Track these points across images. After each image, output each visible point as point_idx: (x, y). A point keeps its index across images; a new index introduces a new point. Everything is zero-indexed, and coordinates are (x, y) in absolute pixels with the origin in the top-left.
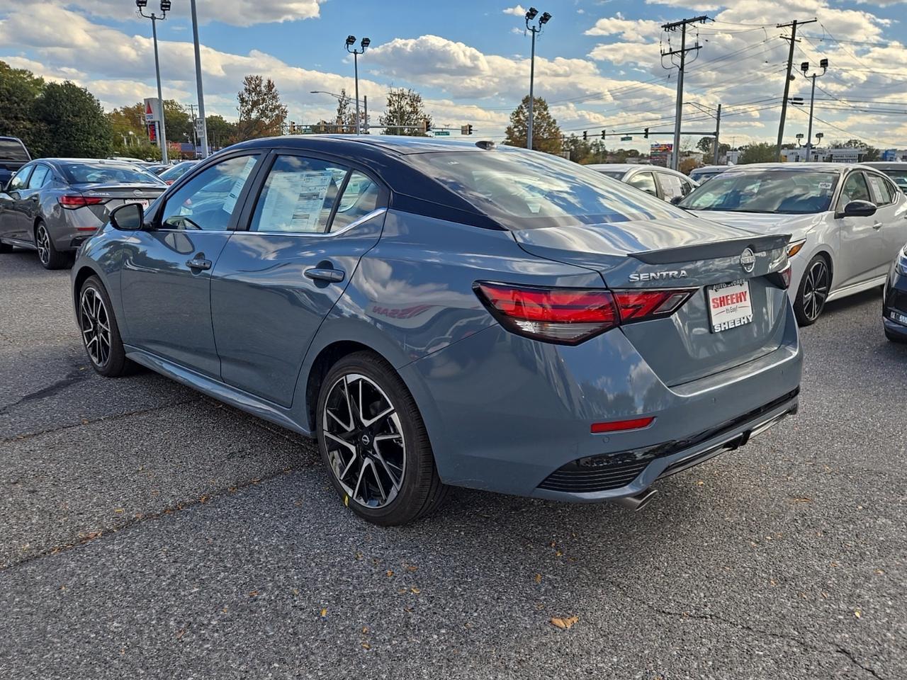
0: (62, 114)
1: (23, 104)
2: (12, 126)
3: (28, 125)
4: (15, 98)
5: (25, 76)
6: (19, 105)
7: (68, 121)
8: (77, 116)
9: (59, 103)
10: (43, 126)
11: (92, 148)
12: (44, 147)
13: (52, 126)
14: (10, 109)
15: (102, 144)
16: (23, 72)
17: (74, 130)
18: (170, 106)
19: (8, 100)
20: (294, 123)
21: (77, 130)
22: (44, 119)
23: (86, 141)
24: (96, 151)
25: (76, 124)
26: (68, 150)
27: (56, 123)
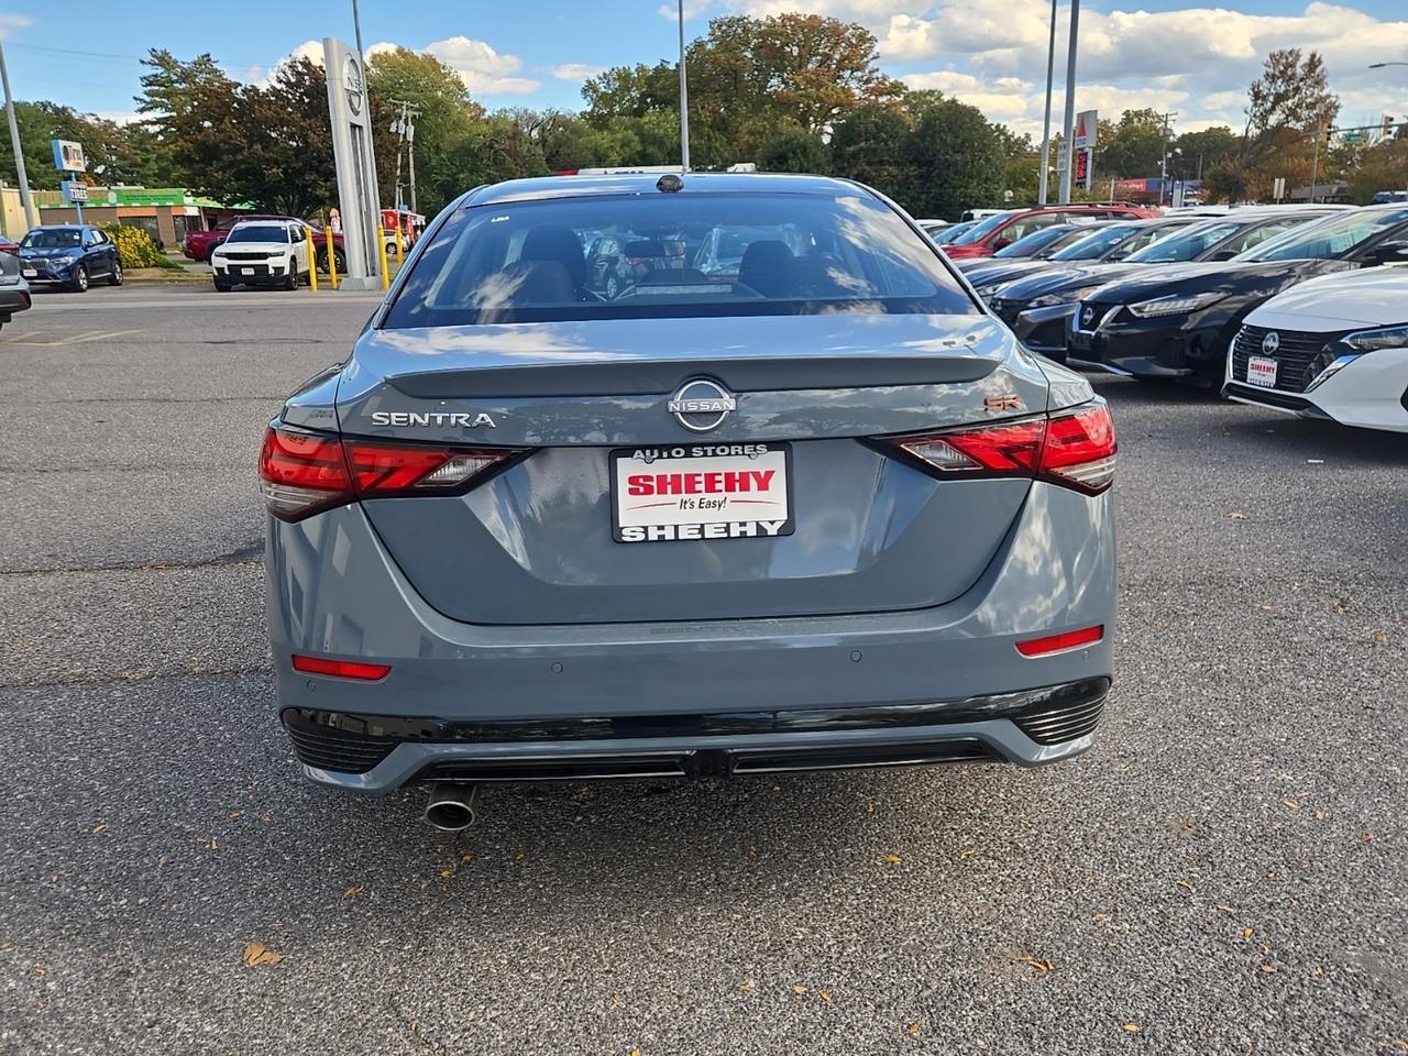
0: (939, 151)
1: (893, 142)
2: (874, 174)
3: (894, 170)
4: (882, 134)
5: (933, 99)
6: (886, 144)
7: (946, 159)
8: (958, 152)
9: (937, 135)
10: (912, 170)
11: (971, 197)
12: (909, 200)
13: (924, 170)
14: (875, 150)
15: (987, 190)
16: (931, 93)
17: (951, 173)
18: (1143, 119)
19: (874, 138)
20: (1392, 119)
21: (956, 173)
22: (916, 161)
23: (966, 187)
24: (977, 202)
25: (955, 164)
26: (940, 203)
27: (931, 163)
